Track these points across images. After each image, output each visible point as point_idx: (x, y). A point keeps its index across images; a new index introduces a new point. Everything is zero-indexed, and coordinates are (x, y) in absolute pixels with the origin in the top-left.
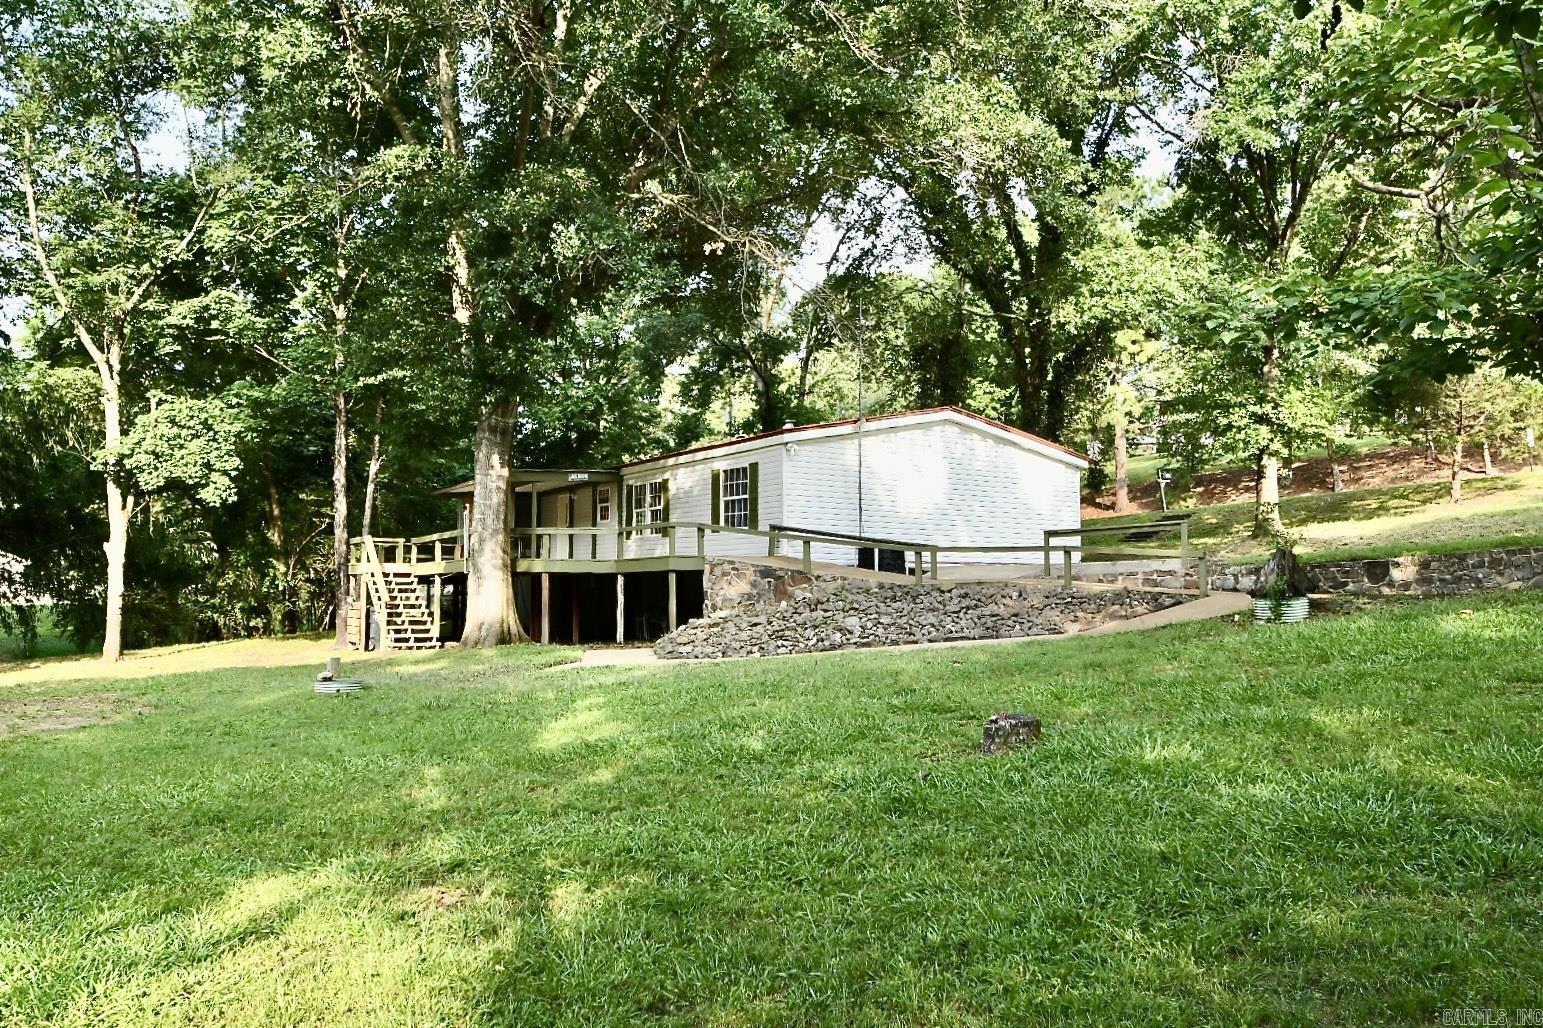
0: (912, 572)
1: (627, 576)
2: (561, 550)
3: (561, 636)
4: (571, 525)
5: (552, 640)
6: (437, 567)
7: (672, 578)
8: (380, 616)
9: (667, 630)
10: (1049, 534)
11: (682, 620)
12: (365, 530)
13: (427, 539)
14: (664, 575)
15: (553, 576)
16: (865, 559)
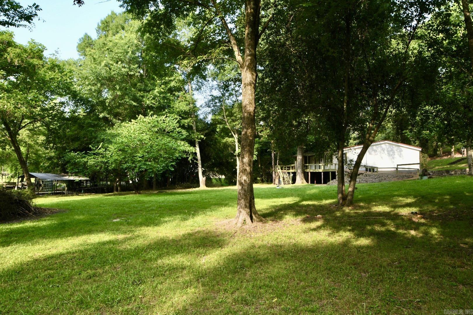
0: (376, 172)
1: (323, 172)
2: (314, 168)
3: (312, 182)
4: (315, 163)
5: (311, 183)
6: (291, 171)
7: (330, 173)
8: (281, 179)
9: (329, 181)
10: (398, 165)
11: (332, 180)
12: (278, 164)
13: (289, 166)
14: (329, 172)
15: (311, 173)
16: (367, 170)
